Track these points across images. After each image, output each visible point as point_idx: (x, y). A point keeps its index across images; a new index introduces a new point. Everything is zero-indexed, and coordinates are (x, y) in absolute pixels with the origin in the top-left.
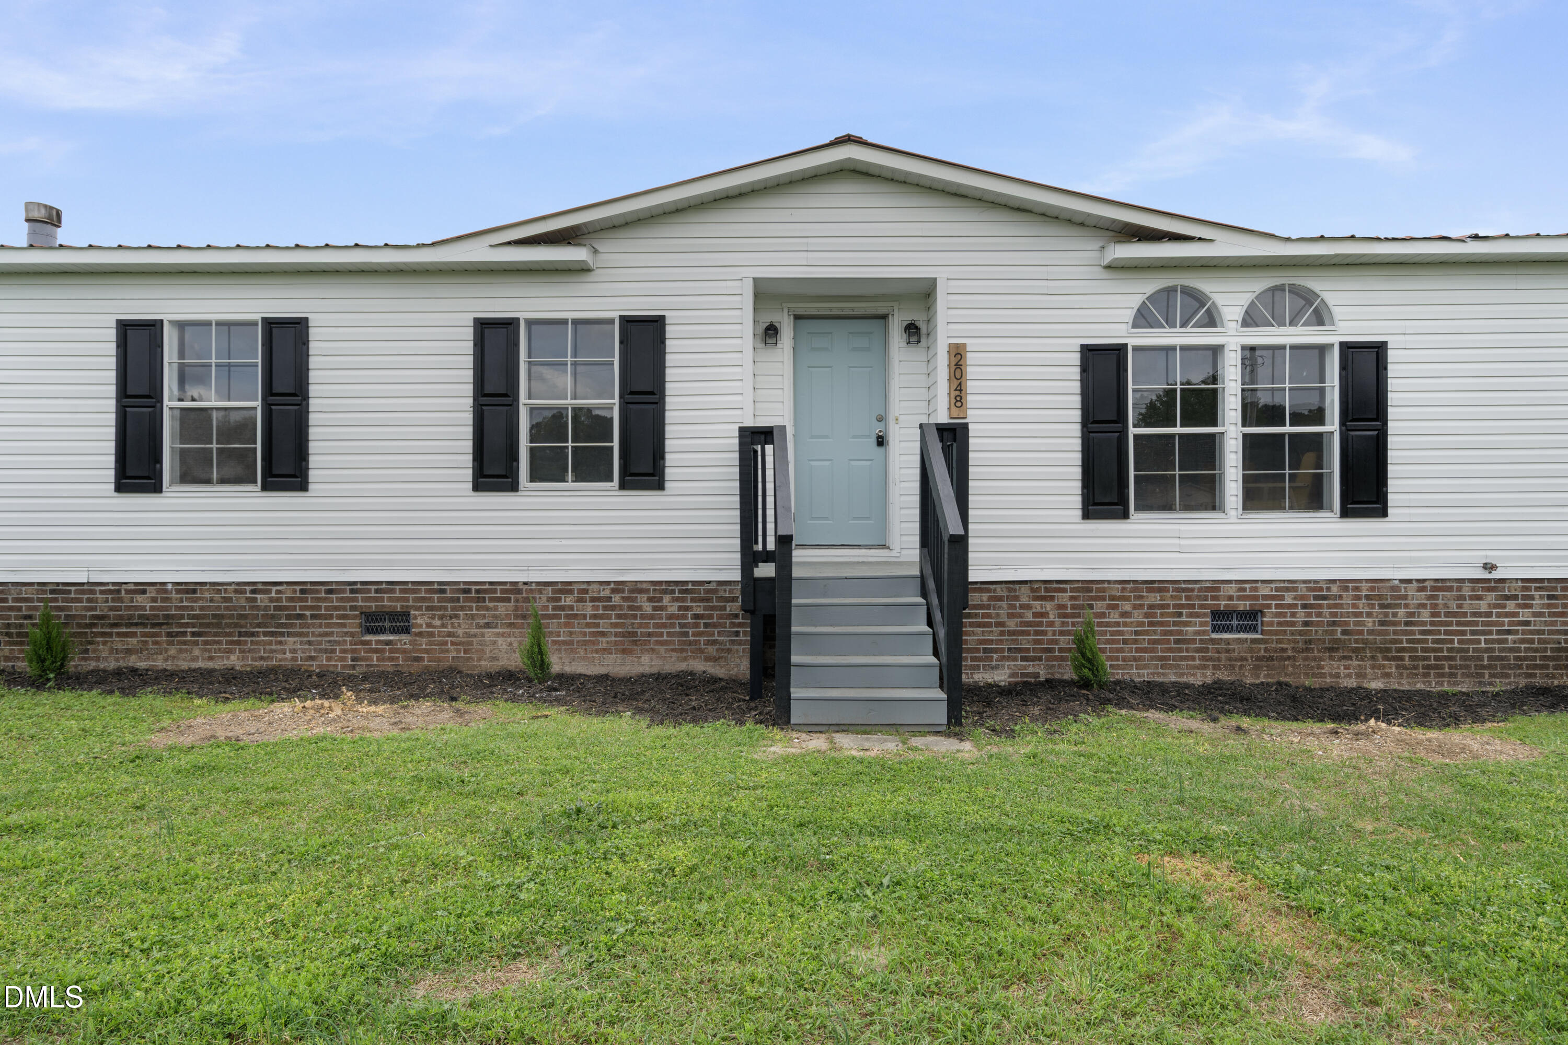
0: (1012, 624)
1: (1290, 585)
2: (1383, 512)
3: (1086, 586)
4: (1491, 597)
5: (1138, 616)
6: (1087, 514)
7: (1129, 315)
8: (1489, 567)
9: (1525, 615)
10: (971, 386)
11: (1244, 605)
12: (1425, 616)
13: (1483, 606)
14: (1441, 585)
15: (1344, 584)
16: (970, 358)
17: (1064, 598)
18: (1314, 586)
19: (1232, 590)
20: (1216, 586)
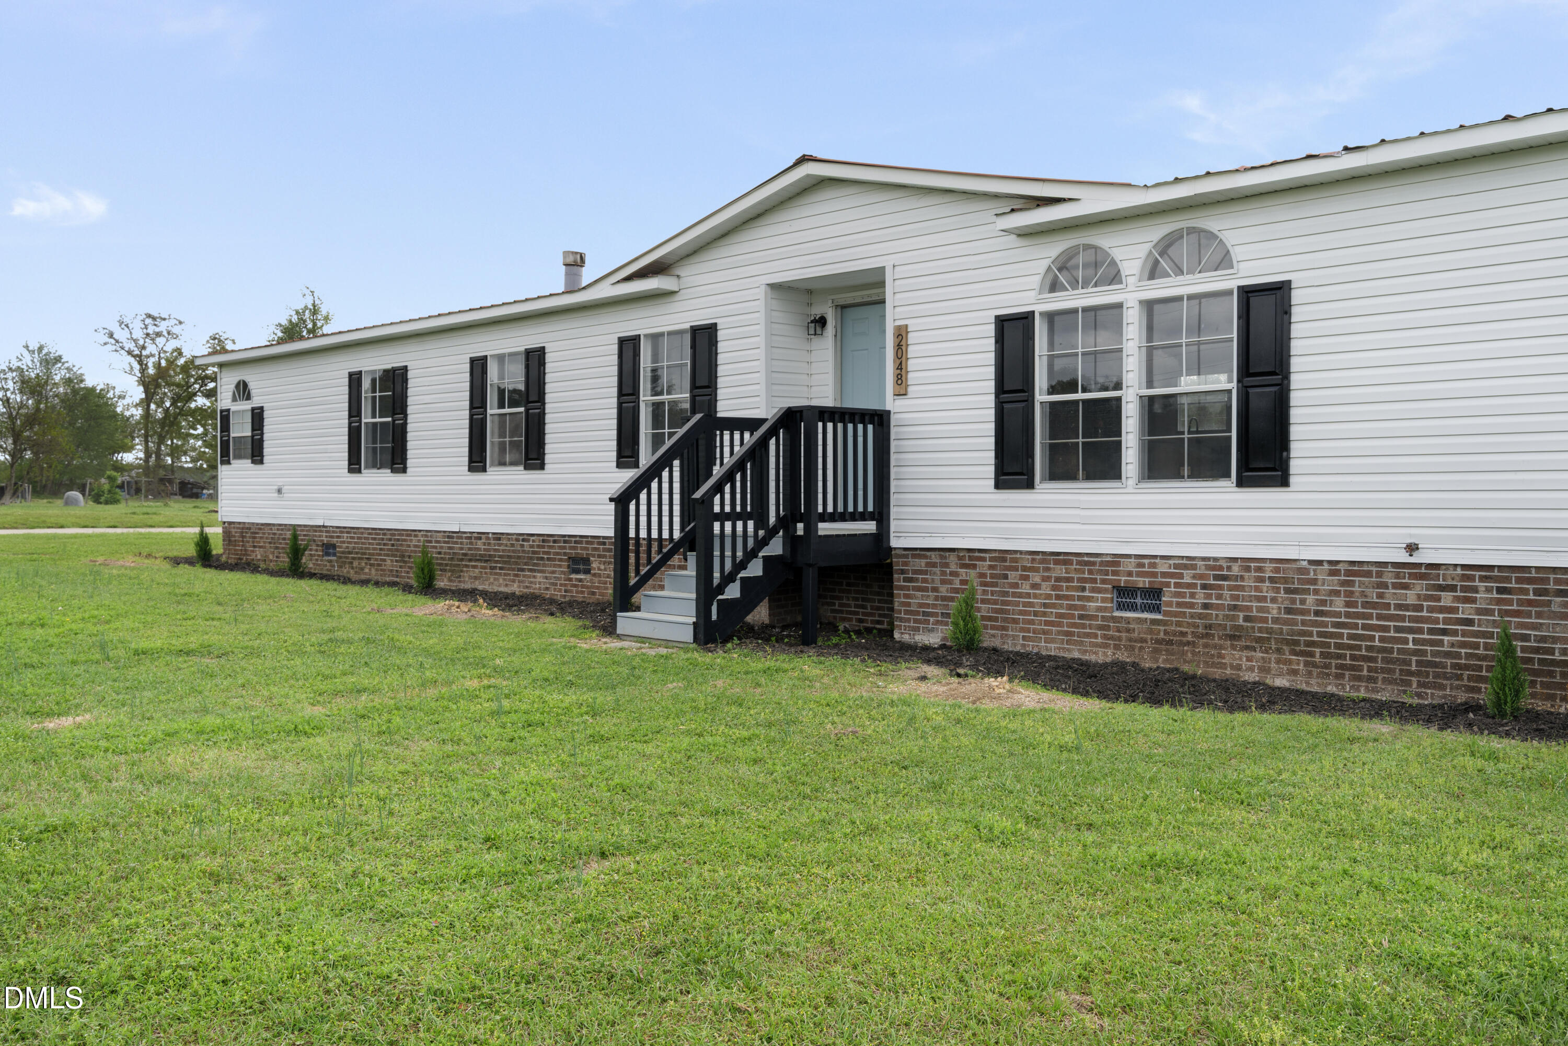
0: (944, 590)
1: (1189, 562)
2: (1283, 481)
3: (1002, 556)
4: (1420, 587)
5: (1046, 589)
6: (999, 485)
7: (1035, 281)
8: (1412, 548)
9: (1465, 611)
10: (912, 364)
11: (1143, 582)
12: (1338, 605)
13: (1411, 597)
14: (1356, 569)
15: (1246, 563)
16: (912, 338)
17: (983, 566)
18: (1213, 563)
19: (1130, 565)
20: (1116, 560)
